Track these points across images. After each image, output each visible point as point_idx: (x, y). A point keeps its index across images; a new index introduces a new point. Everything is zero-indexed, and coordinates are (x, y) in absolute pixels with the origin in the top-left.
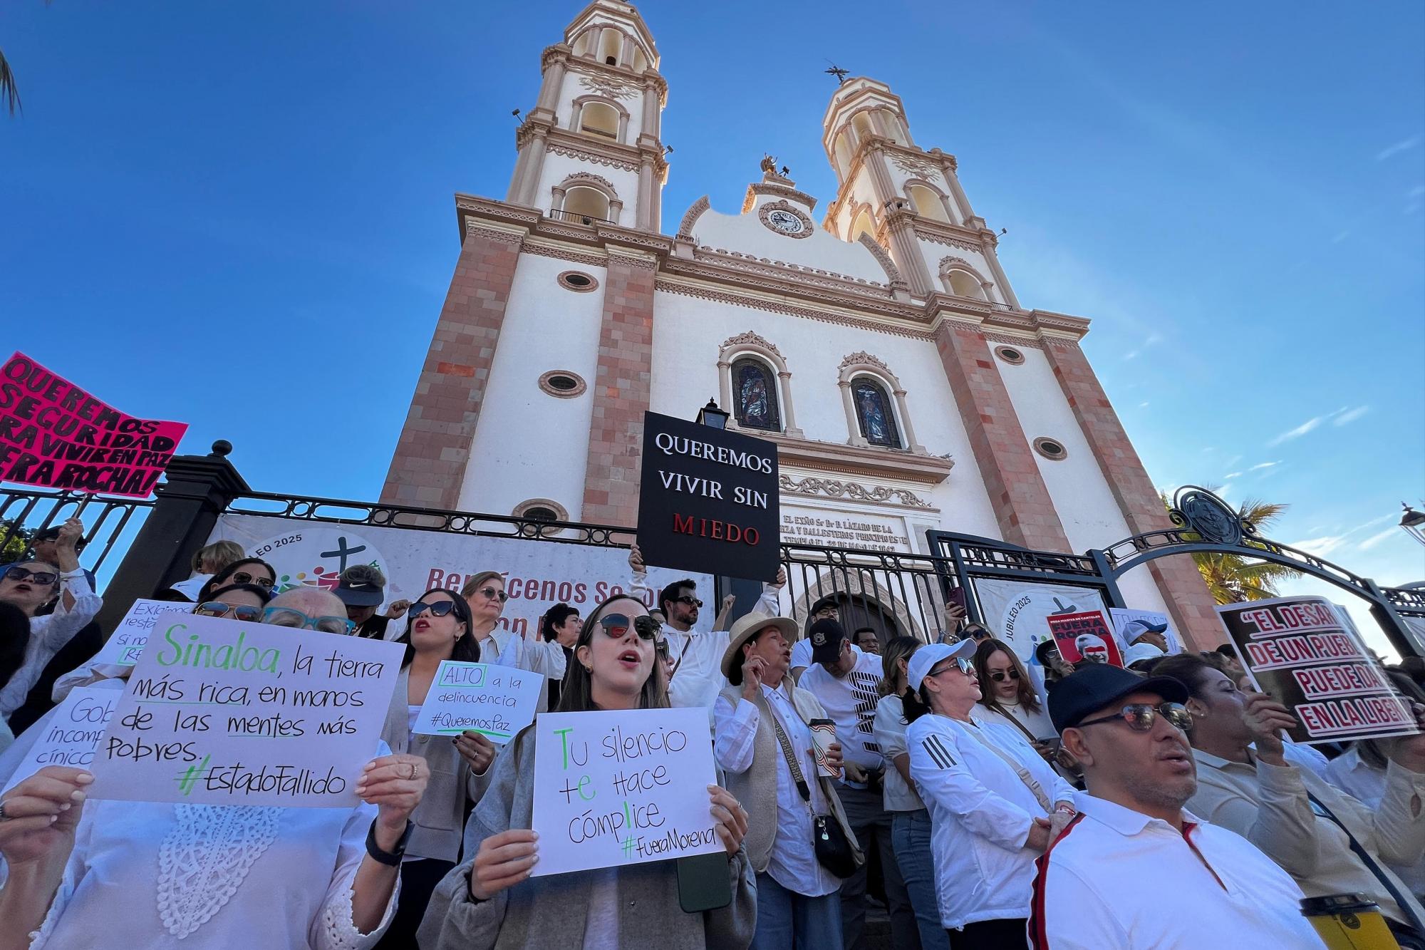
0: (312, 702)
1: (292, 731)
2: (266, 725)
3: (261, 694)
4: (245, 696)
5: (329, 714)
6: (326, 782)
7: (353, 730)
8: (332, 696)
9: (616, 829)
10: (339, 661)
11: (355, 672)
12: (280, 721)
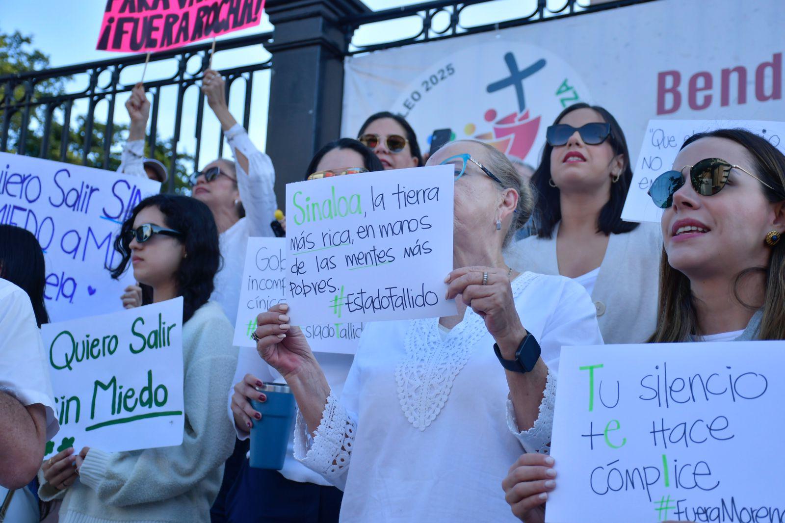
0: (393, 232)
1: (387, 259)
2: (369, 256)
3: (358, 233)
4: (349, 236)
5: (408, 240)
6: (423, 297)
7: (429, 251)
8: (406, 224)
9: (648, 486)
10: (404, 193)
11: (418, 200)
12: (377, 252)
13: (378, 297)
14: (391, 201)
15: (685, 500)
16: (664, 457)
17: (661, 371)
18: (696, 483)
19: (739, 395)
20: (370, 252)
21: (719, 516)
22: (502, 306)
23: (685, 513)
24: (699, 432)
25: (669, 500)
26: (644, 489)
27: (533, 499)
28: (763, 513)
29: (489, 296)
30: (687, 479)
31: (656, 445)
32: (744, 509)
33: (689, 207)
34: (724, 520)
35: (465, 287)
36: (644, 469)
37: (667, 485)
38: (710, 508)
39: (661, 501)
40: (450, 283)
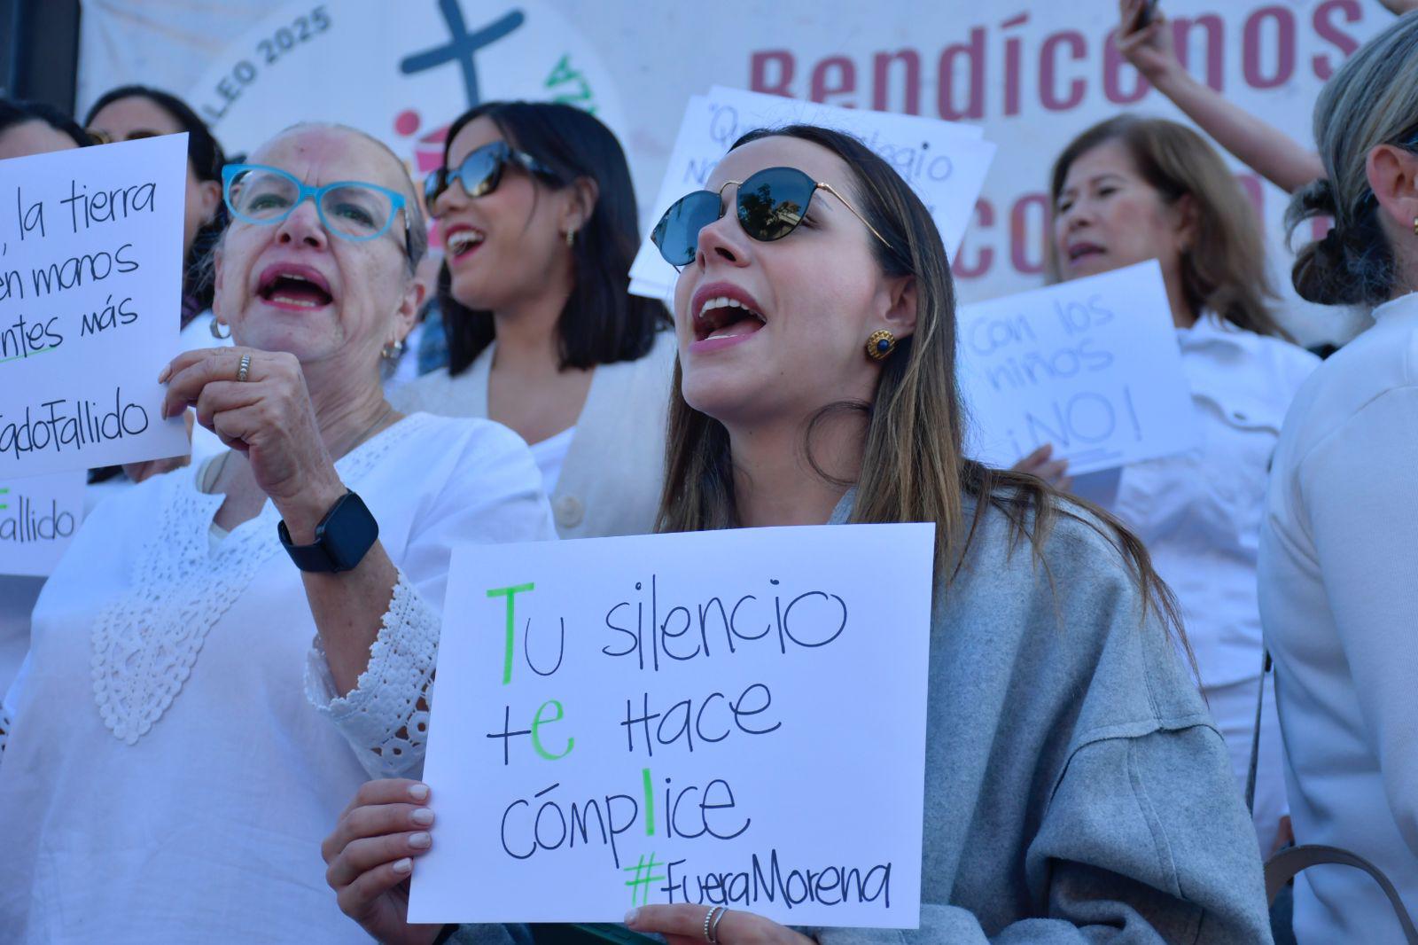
0: (60, 283)
1: (47, 340)
2: (10, 339)
5: (89, 297)
6: (118, 416)
7: (133, 317)
8: (86, 264)
9: (614, 835)
10: (84, 199)
11: (112, 212)
12: (27, 329)
13: (28, 425)
14: (58, 215)
15: (684, 860)
16: (646, 774)
17: (645, 595)
18: (705, 824)
19: (792, 638)
20: (14, 329)
21: (746, 890)
22: (280, 424)
23: (682, 888)
24: (717, 719)
25: (653, 863)
26: (605, 842)
27: (381, 873)
28: (829, 880)
29: (252, 405)
30: (689, 818)
31: (631, 749)
32: (795, 872)
33: (728, 261)
34: (755, 899)
35: (201, 388)
36: (608, 800)
37: (651, 832)
38: (731, 874)
39: (638, 865)
40: (169, 382)
